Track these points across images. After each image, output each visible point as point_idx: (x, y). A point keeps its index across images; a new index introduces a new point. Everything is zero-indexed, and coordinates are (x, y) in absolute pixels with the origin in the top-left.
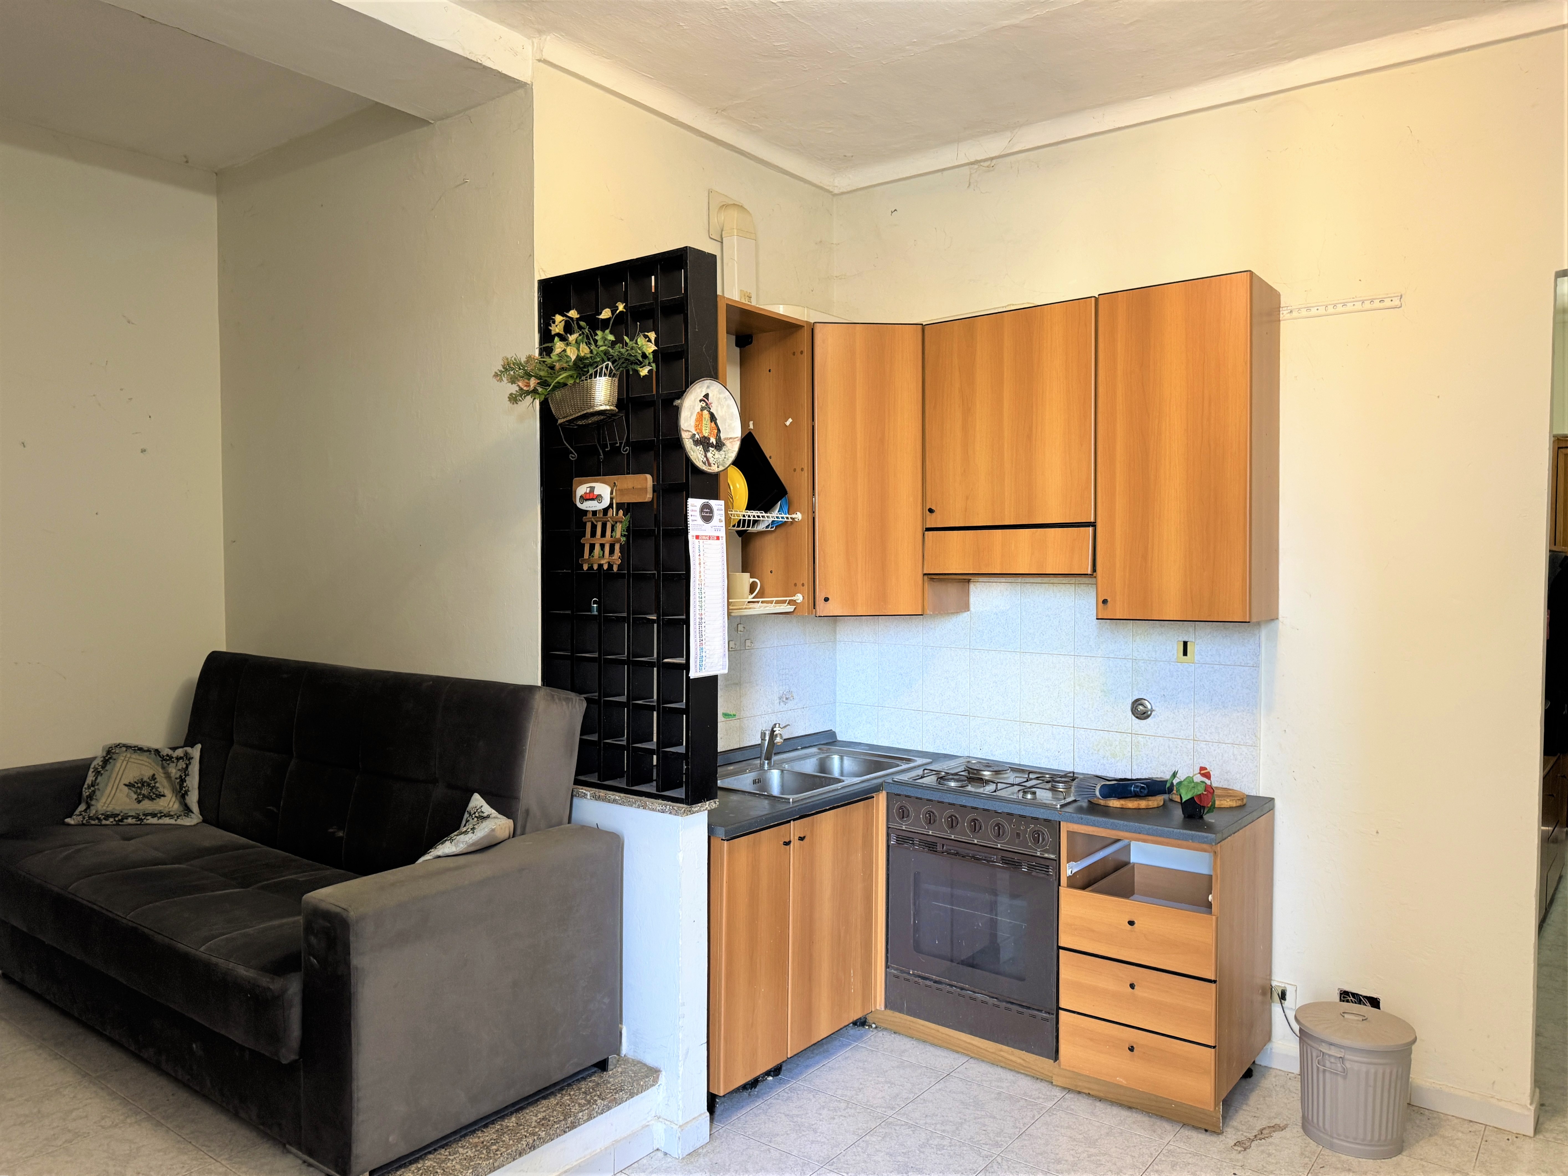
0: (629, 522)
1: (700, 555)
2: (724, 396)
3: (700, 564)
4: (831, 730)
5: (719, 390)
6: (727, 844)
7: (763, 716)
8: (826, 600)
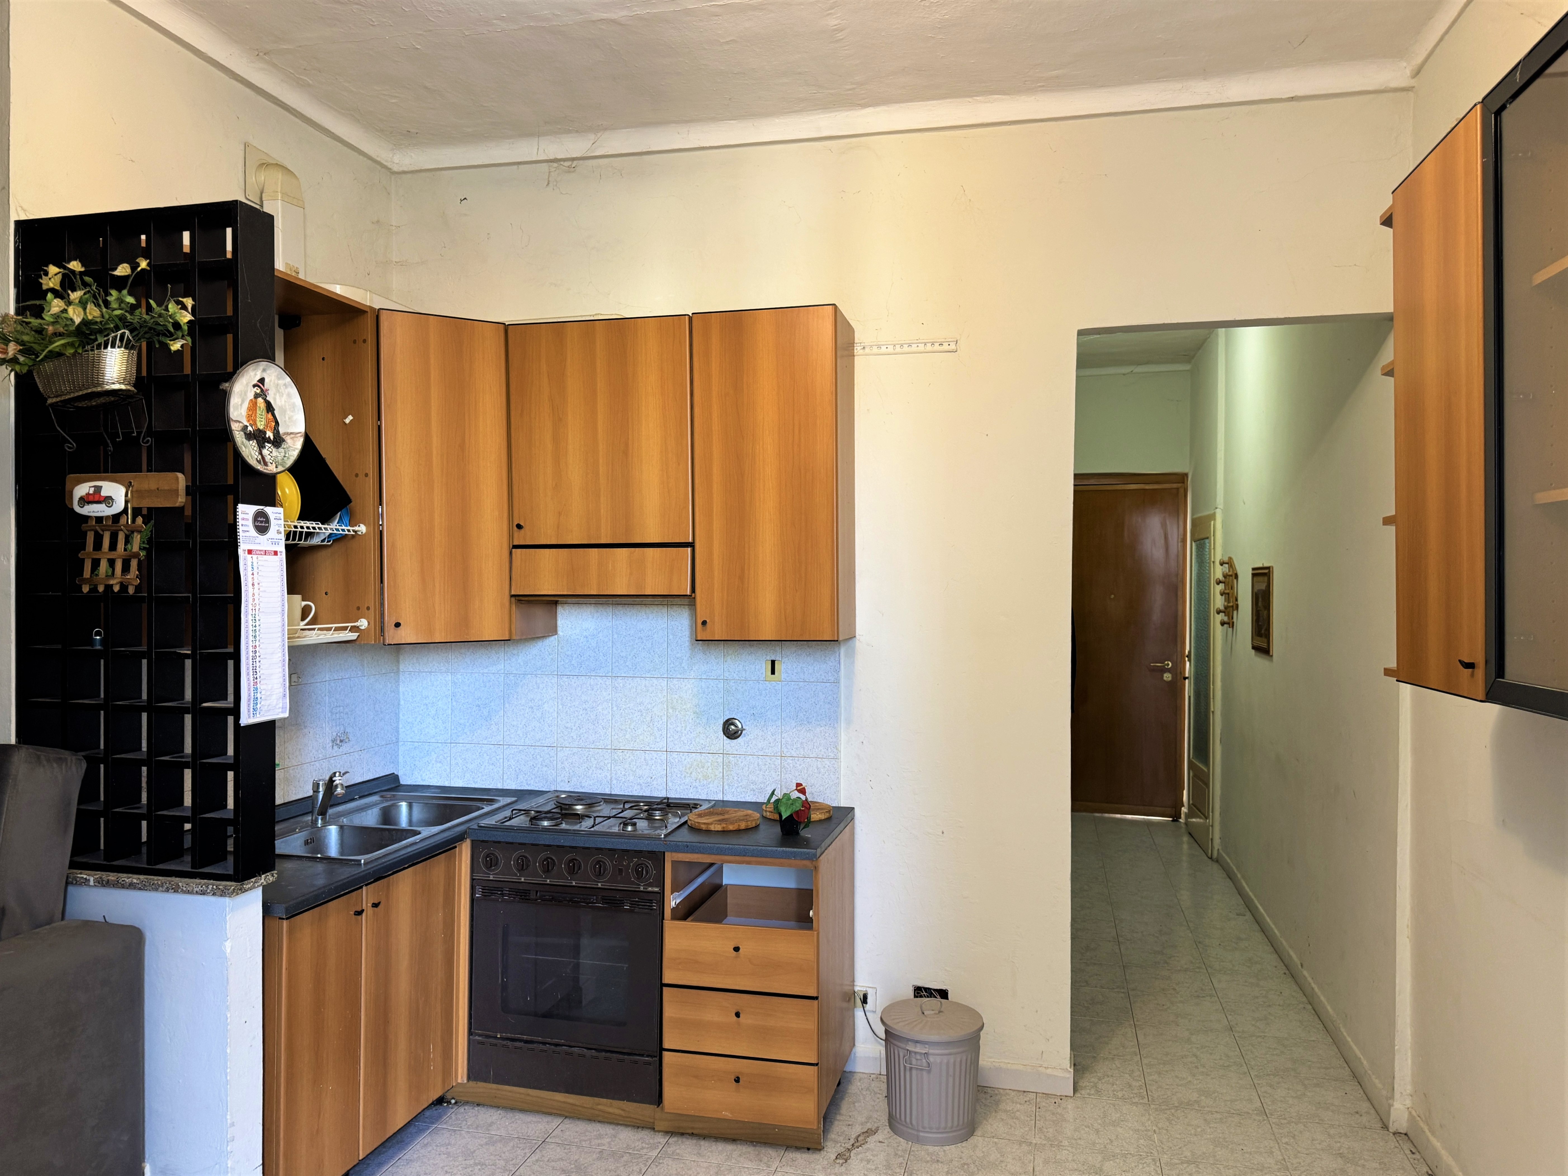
0: (151, 531)
1: (253, 574)
2: (284, 382)
3: (253, 585)
4: (394, 773)
5: (278, 375)
6: (287, 923)
7: (313, 763)
8: (398, 625)
